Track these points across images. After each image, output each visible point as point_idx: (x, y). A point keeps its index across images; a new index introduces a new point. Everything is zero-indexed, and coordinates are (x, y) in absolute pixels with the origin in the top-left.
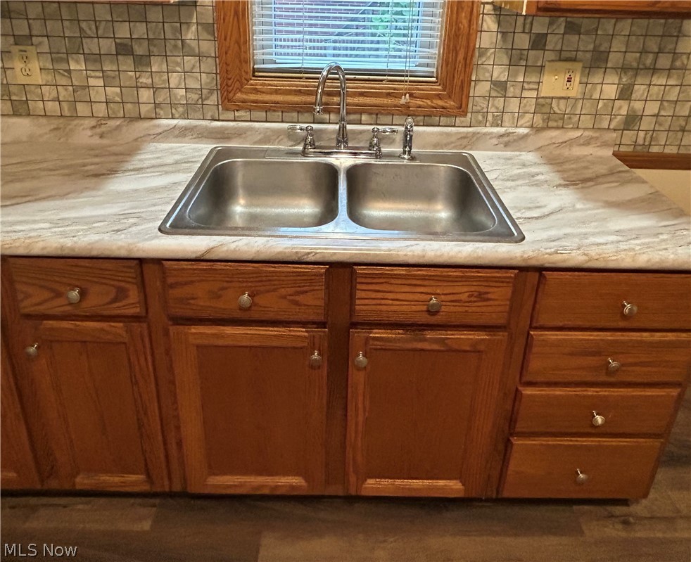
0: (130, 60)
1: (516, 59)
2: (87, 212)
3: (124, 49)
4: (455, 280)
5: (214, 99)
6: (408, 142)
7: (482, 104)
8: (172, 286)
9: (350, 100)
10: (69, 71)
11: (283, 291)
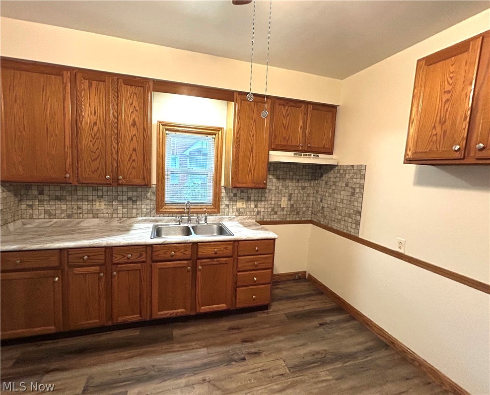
0: (131, 202)
1: (230, 199)
2: (127, 237)
3: (130, 199)
4: (220, 245)
5: (154, 211)
6: (206, 219)
7: (223, 210)
8: (154, 252)
9: (191, 210)
10: (113, 205)
11: (181, 251)
